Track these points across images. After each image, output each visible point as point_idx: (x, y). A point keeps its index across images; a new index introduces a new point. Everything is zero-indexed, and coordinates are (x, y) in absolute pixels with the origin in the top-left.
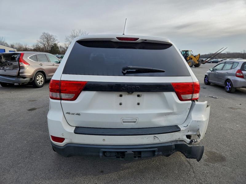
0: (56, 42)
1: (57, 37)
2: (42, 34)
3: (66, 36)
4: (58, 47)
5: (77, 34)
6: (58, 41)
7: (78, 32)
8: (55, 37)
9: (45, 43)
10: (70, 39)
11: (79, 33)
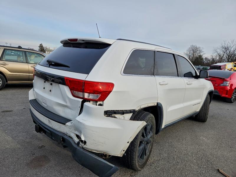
0: (201, 54)
1: (204, 49)
2: (190, 47)
3: (214, 48)
4: (202, 59)
5: (228, 44)
6: (204, 53)
7: (231, 42)
8: (201, 49)
9: (190, 55)
10: (218, 50)
11: (231, 44)
